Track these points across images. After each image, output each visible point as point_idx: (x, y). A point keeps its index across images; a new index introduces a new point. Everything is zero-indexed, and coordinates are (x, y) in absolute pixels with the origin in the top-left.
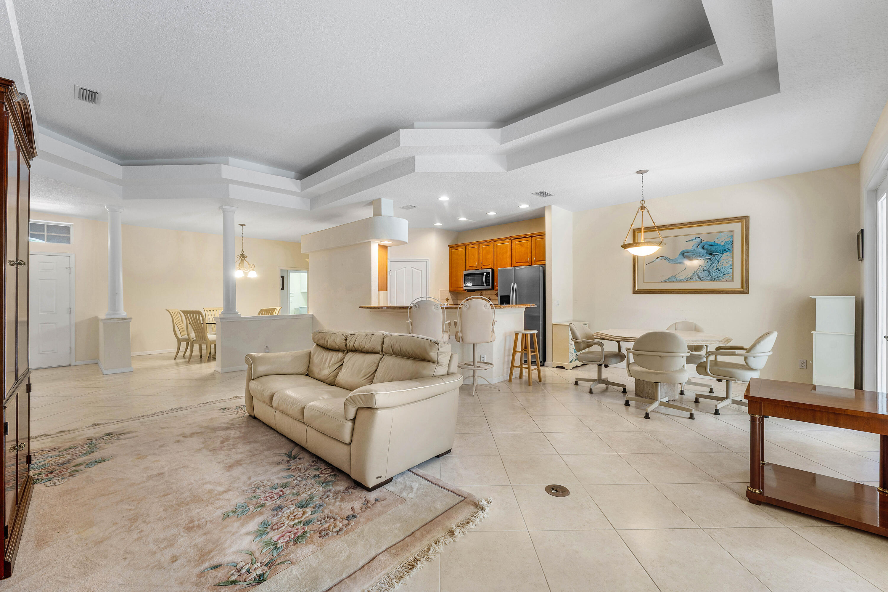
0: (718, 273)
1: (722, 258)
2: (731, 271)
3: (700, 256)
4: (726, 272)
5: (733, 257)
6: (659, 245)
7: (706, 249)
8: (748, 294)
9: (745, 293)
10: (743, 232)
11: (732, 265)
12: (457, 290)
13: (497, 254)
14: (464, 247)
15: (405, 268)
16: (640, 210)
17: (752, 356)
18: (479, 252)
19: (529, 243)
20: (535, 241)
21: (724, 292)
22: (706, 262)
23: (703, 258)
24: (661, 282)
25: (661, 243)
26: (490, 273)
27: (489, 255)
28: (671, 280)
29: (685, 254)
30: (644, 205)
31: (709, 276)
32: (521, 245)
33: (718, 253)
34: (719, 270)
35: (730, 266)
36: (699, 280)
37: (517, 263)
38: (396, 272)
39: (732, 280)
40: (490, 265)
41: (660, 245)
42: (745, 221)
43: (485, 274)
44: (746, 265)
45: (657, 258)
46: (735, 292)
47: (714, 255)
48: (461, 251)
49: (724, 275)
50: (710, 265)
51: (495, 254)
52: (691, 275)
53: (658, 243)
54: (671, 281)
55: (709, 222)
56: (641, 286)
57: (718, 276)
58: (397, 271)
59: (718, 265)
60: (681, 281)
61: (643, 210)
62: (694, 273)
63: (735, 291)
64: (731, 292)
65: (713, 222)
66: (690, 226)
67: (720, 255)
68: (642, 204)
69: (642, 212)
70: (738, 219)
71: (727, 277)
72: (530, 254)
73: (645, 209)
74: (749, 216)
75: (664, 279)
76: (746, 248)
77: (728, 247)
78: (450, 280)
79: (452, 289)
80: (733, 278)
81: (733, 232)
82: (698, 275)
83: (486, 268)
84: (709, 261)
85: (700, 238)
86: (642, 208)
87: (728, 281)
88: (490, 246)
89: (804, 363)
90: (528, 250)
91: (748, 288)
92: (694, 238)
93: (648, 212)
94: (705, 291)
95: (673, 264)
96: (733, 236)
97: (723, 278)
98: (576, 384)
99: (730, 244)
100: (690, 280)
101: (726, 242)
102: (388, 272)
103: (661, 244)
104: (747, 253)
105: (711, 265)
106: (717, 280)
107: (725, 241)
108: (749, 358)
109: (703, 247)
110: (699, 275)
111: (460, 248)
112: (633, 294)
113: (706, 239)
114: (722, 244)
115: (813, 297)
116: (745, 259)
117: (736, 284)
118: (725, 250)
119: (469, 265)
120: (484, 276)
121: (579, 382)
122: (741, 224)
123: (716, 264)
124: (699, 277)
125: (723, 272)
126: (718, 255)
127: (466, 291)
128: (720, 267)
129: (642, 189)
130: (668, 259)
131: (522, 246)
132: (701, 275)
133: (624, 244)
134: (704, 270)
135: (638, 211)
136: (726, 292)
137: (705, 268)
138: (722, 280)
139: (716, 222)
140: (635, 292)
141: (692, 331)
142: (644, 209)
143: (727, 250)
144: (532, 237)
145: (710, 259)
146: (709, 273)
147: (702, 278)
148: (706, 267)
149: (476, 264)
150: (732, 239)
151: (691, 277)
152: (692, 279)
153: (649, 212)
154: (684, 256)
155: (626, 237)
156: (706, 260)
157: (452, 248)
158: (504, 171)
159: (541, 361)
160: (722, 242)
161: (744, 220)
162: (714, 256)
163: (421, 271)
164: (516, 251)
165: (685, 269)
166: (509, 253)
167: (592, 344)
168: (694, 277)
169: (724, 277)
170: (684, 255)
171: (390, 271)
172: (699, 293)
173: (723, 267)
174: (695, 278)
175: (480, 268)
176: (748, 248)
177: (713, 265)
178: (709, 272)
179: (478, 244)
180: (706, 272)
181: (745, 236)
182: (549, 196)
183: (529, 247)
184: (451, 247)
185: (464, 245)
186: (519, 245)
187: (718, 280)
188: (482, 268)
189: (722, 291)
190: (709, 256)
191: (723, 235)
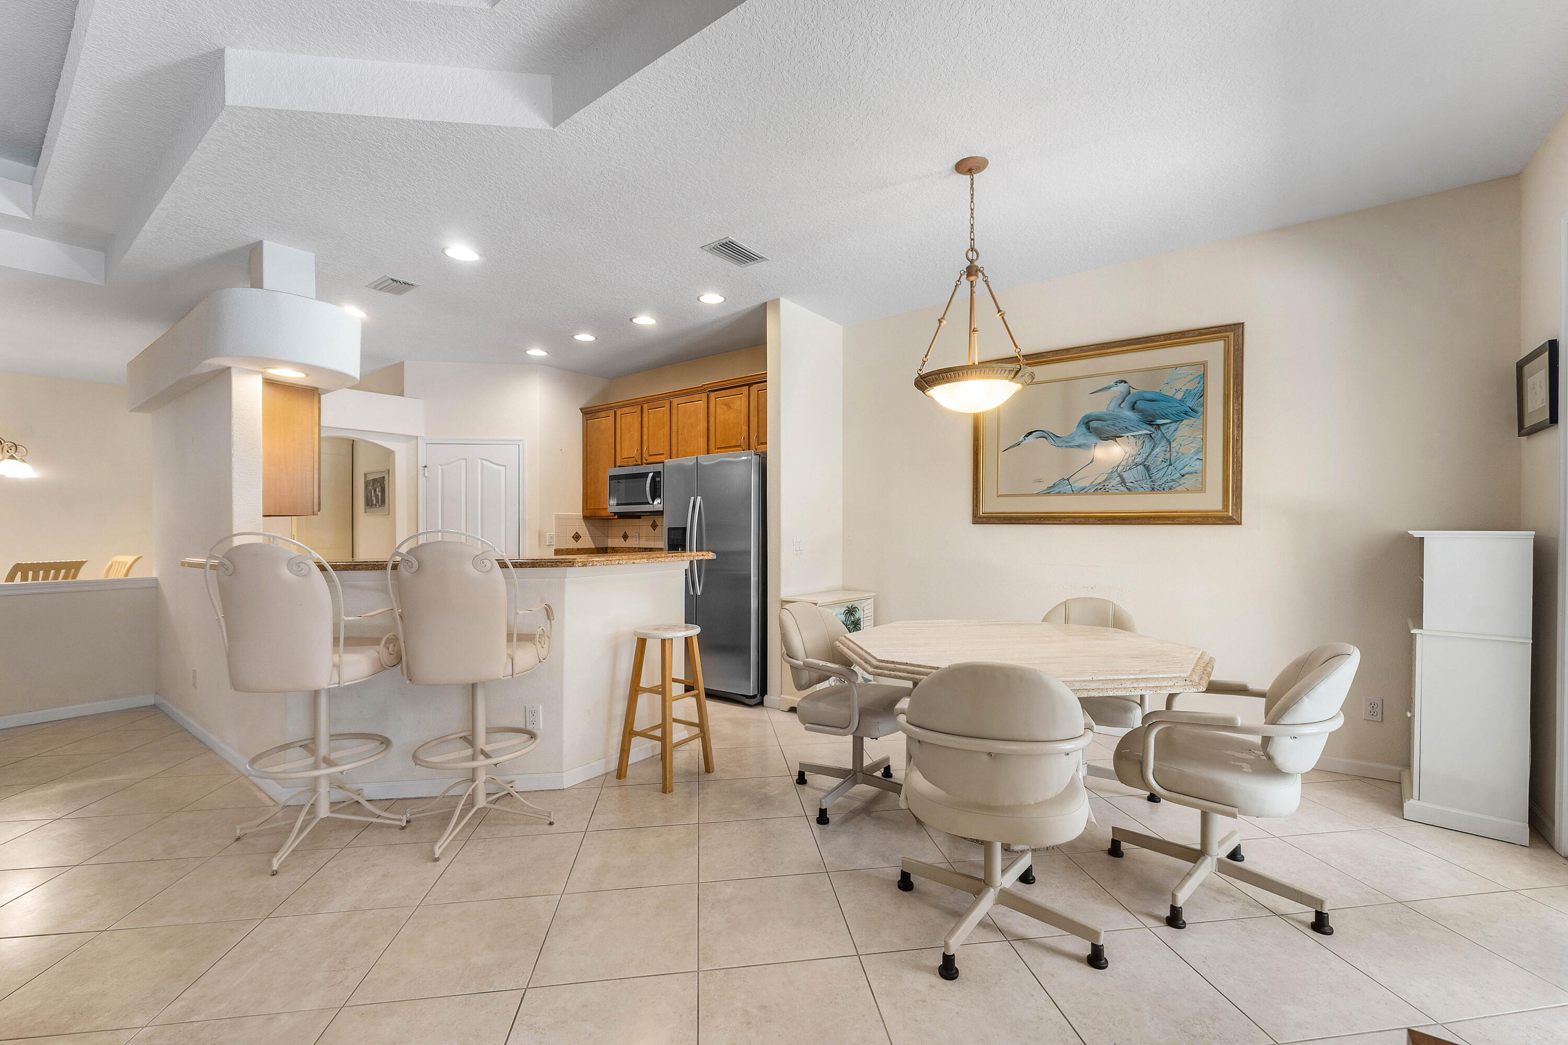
0: (1169, 472)
1: (1178, 434)
2: (1198, 465)
3: (1126, 428)
4: (1187, 469)
5: (1204, 431)
6: (1012, 376)
7: (1140, 411)
8: (1241, 524)
9: (1234, 522)
10: (1229, 365)
11: (1202, 449)
12: (597, 515)
13: (678, 429)
14: (612, 413)
15: (465, 461)
16: (965, 276)
17: (1288, 736)
18: (642, 424)
19: (744, 400)
20: (756, 394)
21: (1181, 520)
22: (1140, 442)
23: (1132, 434)
24: (1038, 494)
25: (1018, 372)
26: (660, 472)
27: (662, 430)
28: (1058, 491)
29: (1092, 424)
30: (976, 263)
31: (1148, 478)
32: (726, 405)
33: (1168, 421)
34: (1170, 465)
35: (1196, 453)
36: (1124, 489)
37: (718, 448)
38: (442, 470)
39: (1202, 490)
40: (663, 454)
41: (1015, 376)
42: (1234, 337)
43: (651, 475)
44: (1235, 450)
45: (1027, 436)
46: (1209, 520)
47: (1159, 425)
48: (605, 422)
49: (1183, 476)
50: (1149, 451)
51: (674, 428)
52: (1104, 477)
53: (1010, 371)
54: (1059, 493)
55: (1146, 342)
56: (990, 506)
57: (1169, 478)
58: (443, 467)
59: (1169, 449)
60: (1082, 491)
61: (972, 278)
62: (1112, 472)
63: (1208, 517)
64: (1200, 519)
65: (1158, 341)
66: (1103, 351)
67: (1173, 426)
68: (972, 261)
69: (972, 282)
70: (1215, 332)
71: (1189, 481)
72: (745, 427)
73: (980, 274)
74: (1243, 324)
75: (1043, 487)
76: (1235, 405)
77: (1193, 403)
78: (584, 491)
79: (588, 515)
80: (1203, 483)
81: (1204, 364)
82: (1120, 476)
83: (655, 461)
84: (1147, 440)
85: (1126, 382)
86: (971, 271)
87: (1193, 492)
88: (664, 410)
89: (1376, 706)
90: (742, 416)
91: (1239, 510)
92: (1112, 383)
93: (986, 281)
94: (1138, 518)
95: (1064, 449)
96: (1203, 377)
97: (1181, 483)
98: (801, 780)
99: (1197, 397)
100: (1101, 489)
101: (1188, 392)
102: (421, 469)
103: (1020, 374)
104: (1238, 419)
105: (1152, 450)
106: (1166, 490)
107: (1184, 389)
108: (1277, 739)
109: (1133, 406)
110: (1125, 475)
111: (603, 414)
112: (973, 523)
113: (1139, 385)
114: (1179, 396)
115: (1417, 534)
116: (1233, 435)
117: (1212, 501)
118: (1186, 413)
119: (621, 456)
120: (649, 481)
121: (808, 775)
122: (1225, 344)
123: (1164, 449)
124: (1123, 482)
125: (1179, 468)
126: (1168, 426)
127: (616, 517)
128: (1174, 455)
129: (972, 217)
130: (1052, 436)
131: (730, 407)
132: (1129, 477)
133: (919, 374)
134: (1137, 465)
135: (959, 281)
136: (1186, 519)
137: (1139, 460)
138: (1179, 488)
139: (1165, 340)
140: (979, 519)
141: (1108, 626)
142: (977, 275)
143: (1191, 412)
144: (750, 385)
145: (1150, 435)
146: (1148, 472)
147: (1131, 484)
148: (1140, 456)
149: (635, 452)
150: (1201, 383)
151: (1105, 481)
152: (1108, 487)
153: (990, 284)
154: (1089, 428)
155: (926, 356)
156: (1141, 439)
157: (587, 415)
158: (549, 127)
159: (756, 693)
160: (1177, 391)
161: (1231, 335)
162: (1159, 429)
163: (504, 468)
164: (718, 421)
165: (1091, 462)
166: (702, 425)
167: (829, 674)
168: (1111, 480)
169: (1182, 481)
170: (1089, 426)
171: (426, 467)
172: (1122, 522)
173: (1179, 455)
174: (1114, 483)
175: (644, 461)
176: (1240, 407)
177: (1157, 450)
178: (1147, 468)
179: (640, 404)
180: (1141, 468)
181: (1234, 373)
182: (754, 259)
183: (744, 409)
184: (588, 413)
185: (610, 409)
186: (723, 404)
187: (1167, 488)
188: (648, 461)
189: (1178, 518)
190: (1146, 429)
191: (1181, 374)
